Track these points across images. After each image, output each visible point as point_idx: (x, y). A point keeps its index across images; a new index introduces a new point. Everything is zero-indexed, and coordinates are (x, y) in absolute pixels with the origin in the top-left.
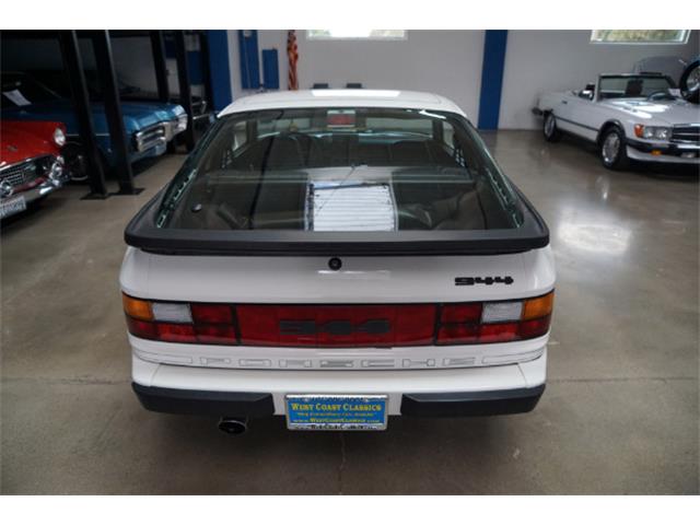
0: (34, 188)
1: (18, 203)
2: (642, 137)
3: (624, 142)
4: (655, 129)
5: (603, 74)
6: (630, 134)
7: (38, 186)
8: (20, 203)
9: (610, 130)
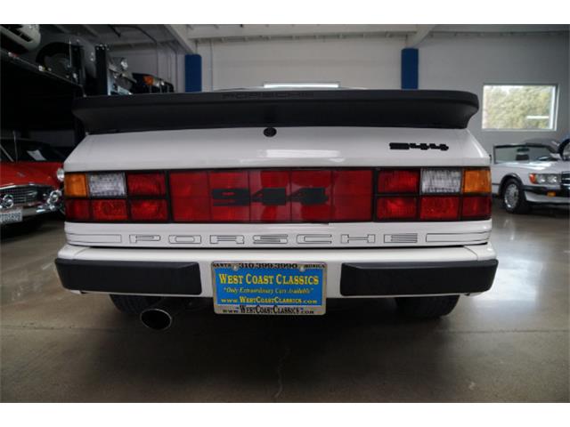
0: (32, 207)
1: (16, 214)
2: (537, 183)
3: (522, 189)
4: (546, 176)
5: (496, 145)
6: (526, 182)
7: (36, 207)
8: (18, 215)
9: (509, 181)
